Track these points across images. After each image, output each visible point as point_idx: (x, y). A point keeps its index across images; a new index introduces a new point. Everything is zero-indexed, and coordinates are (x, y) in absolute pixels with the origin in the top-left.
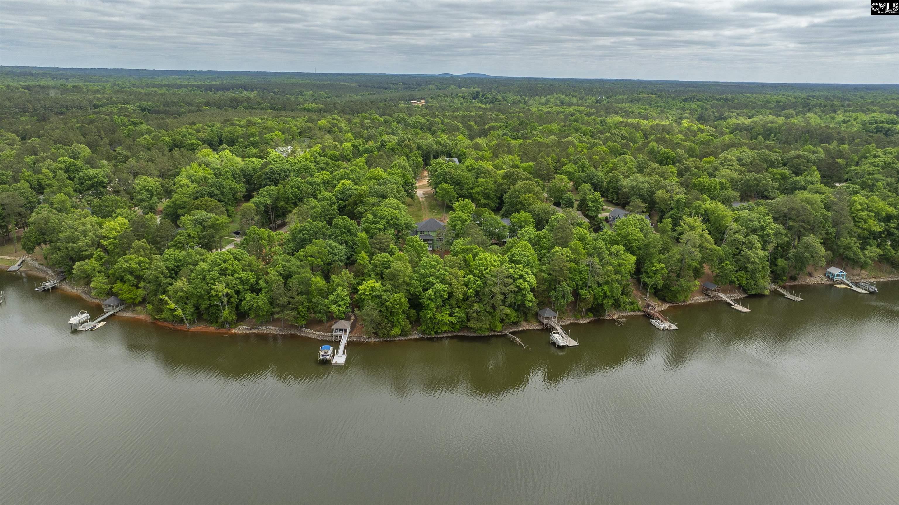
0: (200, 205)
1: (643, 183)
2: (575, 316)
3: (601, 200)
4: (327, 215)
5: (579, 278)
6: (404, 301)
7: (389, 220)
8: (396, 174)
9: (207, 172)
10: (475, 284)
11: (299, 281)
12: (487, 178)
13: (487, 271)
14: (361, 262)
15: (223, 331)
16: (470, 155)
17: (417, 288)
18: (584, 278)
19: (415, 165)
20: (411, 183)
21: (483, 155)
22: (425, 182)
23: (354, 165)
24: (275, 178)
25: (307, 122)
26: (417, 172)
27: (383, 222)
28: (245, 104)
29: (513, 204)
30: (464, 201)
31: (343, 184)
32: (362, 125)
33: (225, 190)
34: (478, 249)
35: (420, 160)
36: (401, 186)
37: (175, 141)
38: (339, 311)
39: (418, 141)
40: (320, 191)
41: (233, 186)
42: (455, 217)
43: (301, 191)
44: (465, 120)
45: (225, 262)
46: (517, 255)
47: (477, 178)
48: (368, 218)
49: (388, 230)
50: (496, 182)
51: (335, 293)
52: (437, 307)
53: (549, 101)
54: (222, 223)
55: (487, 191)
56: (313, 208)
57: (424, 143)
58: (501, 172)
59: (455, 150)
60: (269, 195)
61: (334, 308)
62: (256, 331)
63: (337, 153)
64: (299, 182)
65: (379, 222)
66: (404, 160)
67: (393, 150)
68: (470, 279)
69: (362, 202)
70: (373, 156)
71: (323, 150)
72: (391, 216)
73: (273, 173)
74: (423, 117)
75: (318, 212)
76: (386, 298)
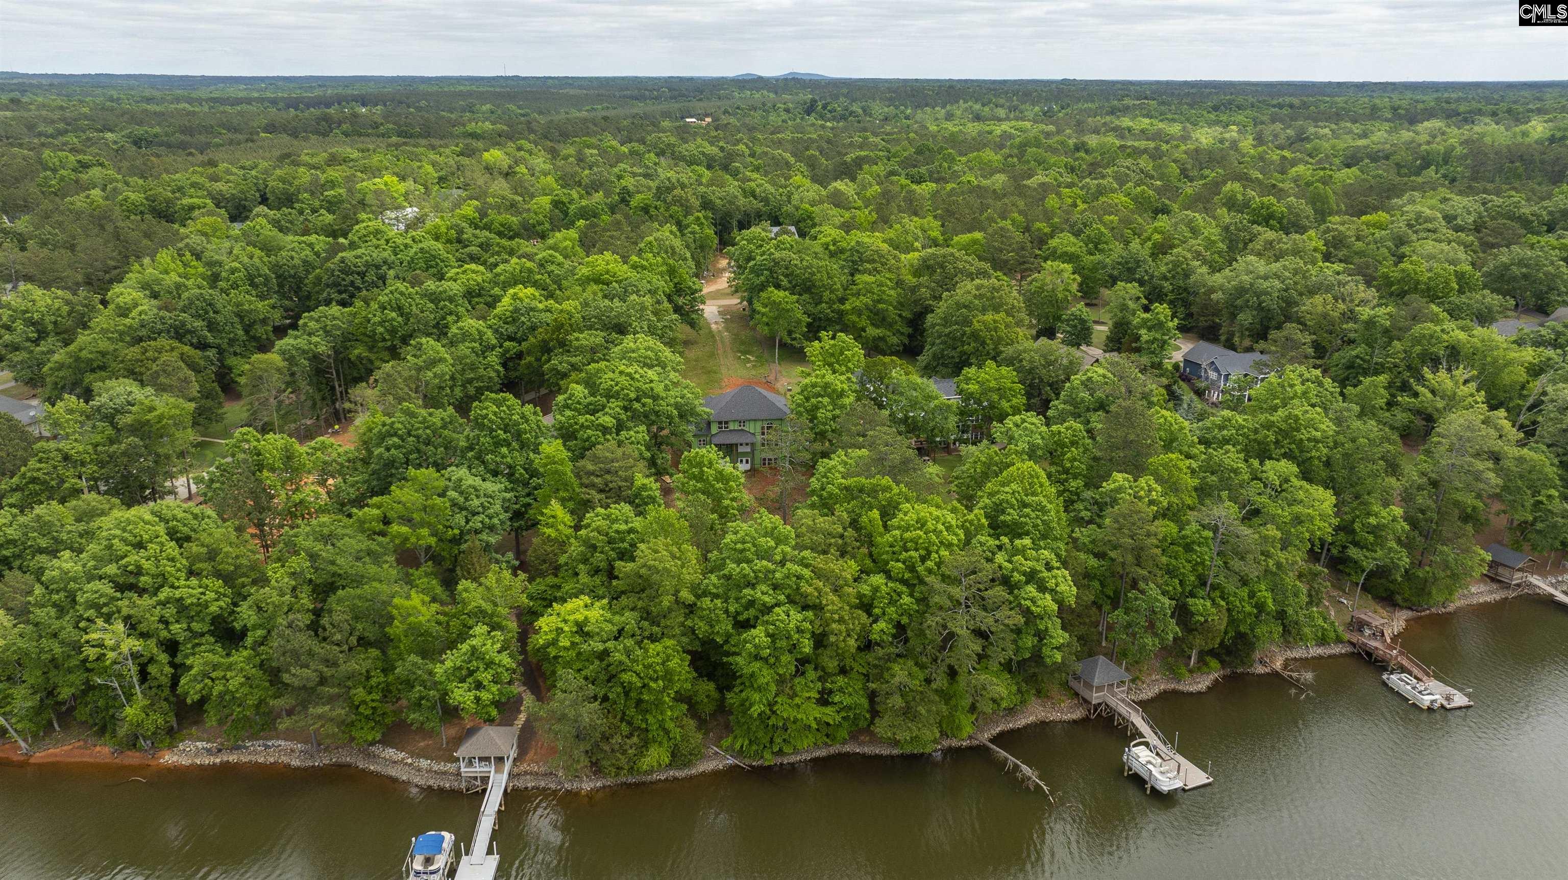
0: (138, 361)
1: (1266, 278)
2: (1171, 670)
3: (1170, 324)
4: (470, 381)
5: (1188, 566)
6: (679, 664)
7: (631, 401)
8: (650, 268)
9: (193, 271)
10: (892, 602)
11: (353, 609)
12: (878, 272)
13: (929, 564)
14: (548, 531)
15: (132, 758)
16: (826, 218)
17: (718, 621)
18: (1202, 563)
19: (698, 243)
20: (690, 288)
21: (853, 218)
22: (722, 283)
23: (550, 248)
24: (352, 283)
25: (461, 154)
26: (702, 260)
27: (615, 406)
28: (344, 127)
29: (954, 339)
30: (833, 338)
31: (515, 297)
32: (581, 159)
33: (219, 318)
34: (896, 490)
35: (710, 231)
36: (665, 299)
37: (154, 201)
38: (478, 699)
39: (702, 189)
40: (457, 316)
41: (246, 307)
42: (814, 386)
43: (406, 316)
44: (800, 149)
45: (140, 545)
46: (1012, 507)
47: (852, 275)
48: (572, 395)
49: (629, 429)
50: (899, 283)
51: (465, 647)
52: (781, 681)
53: (952, 115)
54: (161, 418)
55: (880, 306)
56: (433, 363)
57: (716, 195)
58: (913, 257)
59: (789, 208)
60: (324, 328)
61: (461, 695)
62: (233, 758)
63: (514, 219)
64: (402, 293)
65: (604, 407)
66: (671, 232)
67: (646, 209)
68: (876, 589)
69: (562, 344)
70: (597, 225)
71: (483, 214)
72: (638, 389)
73: (346, 271)
74: (712, 144)
75: (444, 374)
76: (623, 658)
